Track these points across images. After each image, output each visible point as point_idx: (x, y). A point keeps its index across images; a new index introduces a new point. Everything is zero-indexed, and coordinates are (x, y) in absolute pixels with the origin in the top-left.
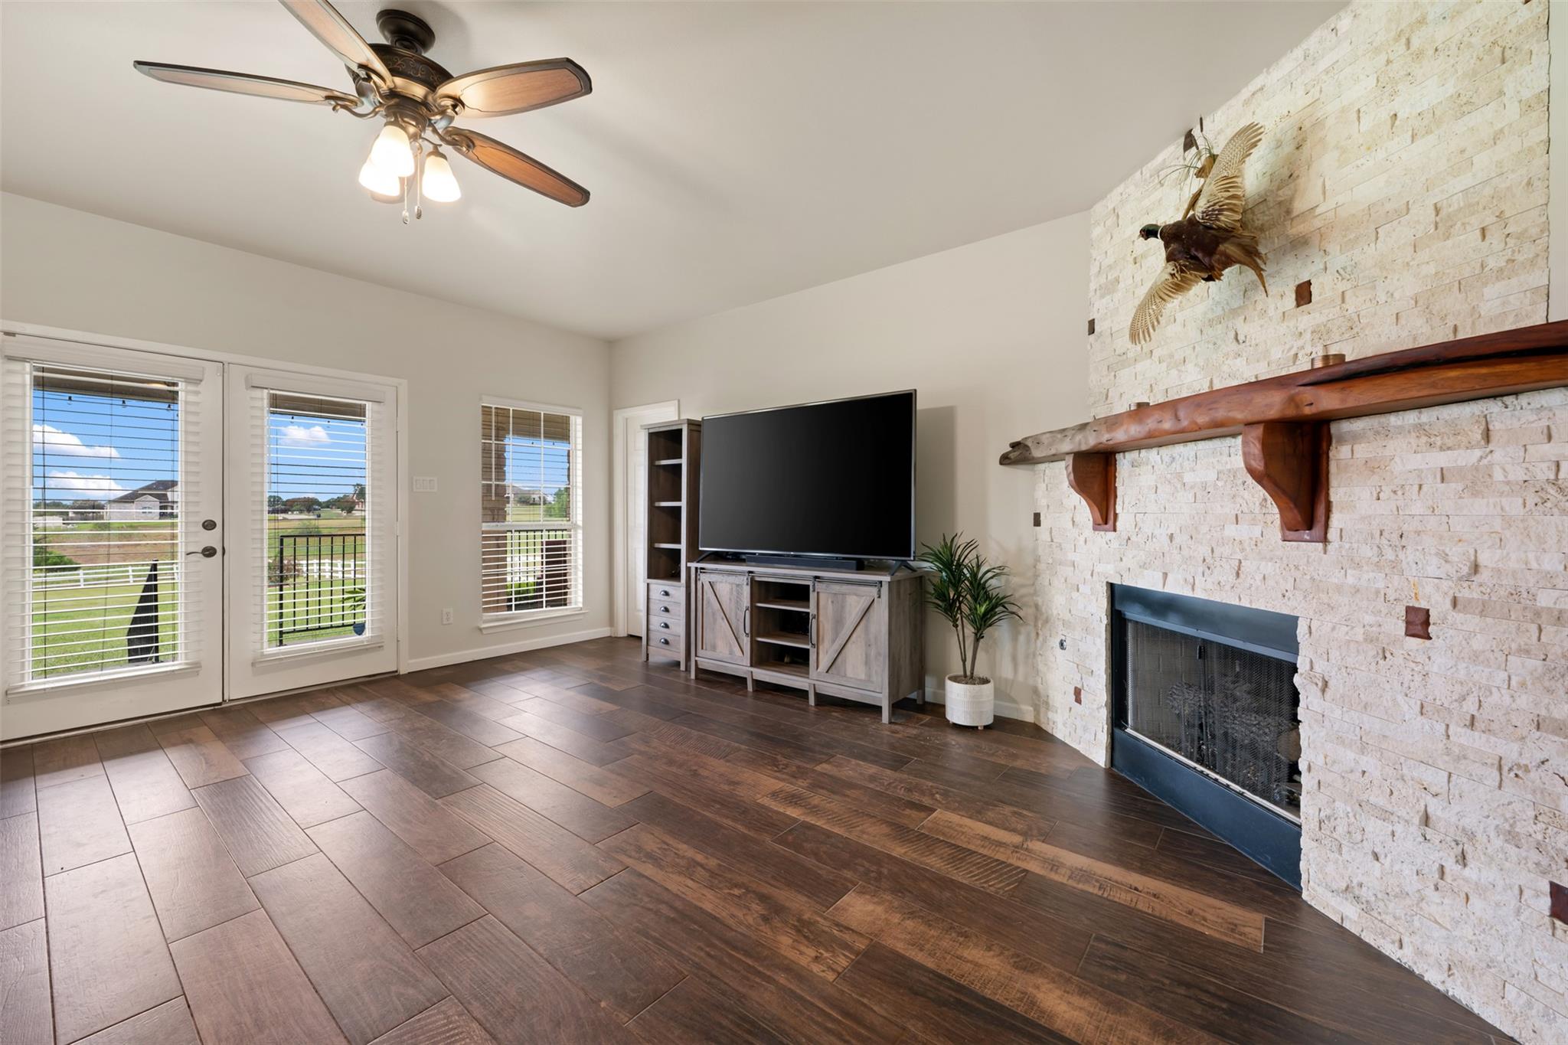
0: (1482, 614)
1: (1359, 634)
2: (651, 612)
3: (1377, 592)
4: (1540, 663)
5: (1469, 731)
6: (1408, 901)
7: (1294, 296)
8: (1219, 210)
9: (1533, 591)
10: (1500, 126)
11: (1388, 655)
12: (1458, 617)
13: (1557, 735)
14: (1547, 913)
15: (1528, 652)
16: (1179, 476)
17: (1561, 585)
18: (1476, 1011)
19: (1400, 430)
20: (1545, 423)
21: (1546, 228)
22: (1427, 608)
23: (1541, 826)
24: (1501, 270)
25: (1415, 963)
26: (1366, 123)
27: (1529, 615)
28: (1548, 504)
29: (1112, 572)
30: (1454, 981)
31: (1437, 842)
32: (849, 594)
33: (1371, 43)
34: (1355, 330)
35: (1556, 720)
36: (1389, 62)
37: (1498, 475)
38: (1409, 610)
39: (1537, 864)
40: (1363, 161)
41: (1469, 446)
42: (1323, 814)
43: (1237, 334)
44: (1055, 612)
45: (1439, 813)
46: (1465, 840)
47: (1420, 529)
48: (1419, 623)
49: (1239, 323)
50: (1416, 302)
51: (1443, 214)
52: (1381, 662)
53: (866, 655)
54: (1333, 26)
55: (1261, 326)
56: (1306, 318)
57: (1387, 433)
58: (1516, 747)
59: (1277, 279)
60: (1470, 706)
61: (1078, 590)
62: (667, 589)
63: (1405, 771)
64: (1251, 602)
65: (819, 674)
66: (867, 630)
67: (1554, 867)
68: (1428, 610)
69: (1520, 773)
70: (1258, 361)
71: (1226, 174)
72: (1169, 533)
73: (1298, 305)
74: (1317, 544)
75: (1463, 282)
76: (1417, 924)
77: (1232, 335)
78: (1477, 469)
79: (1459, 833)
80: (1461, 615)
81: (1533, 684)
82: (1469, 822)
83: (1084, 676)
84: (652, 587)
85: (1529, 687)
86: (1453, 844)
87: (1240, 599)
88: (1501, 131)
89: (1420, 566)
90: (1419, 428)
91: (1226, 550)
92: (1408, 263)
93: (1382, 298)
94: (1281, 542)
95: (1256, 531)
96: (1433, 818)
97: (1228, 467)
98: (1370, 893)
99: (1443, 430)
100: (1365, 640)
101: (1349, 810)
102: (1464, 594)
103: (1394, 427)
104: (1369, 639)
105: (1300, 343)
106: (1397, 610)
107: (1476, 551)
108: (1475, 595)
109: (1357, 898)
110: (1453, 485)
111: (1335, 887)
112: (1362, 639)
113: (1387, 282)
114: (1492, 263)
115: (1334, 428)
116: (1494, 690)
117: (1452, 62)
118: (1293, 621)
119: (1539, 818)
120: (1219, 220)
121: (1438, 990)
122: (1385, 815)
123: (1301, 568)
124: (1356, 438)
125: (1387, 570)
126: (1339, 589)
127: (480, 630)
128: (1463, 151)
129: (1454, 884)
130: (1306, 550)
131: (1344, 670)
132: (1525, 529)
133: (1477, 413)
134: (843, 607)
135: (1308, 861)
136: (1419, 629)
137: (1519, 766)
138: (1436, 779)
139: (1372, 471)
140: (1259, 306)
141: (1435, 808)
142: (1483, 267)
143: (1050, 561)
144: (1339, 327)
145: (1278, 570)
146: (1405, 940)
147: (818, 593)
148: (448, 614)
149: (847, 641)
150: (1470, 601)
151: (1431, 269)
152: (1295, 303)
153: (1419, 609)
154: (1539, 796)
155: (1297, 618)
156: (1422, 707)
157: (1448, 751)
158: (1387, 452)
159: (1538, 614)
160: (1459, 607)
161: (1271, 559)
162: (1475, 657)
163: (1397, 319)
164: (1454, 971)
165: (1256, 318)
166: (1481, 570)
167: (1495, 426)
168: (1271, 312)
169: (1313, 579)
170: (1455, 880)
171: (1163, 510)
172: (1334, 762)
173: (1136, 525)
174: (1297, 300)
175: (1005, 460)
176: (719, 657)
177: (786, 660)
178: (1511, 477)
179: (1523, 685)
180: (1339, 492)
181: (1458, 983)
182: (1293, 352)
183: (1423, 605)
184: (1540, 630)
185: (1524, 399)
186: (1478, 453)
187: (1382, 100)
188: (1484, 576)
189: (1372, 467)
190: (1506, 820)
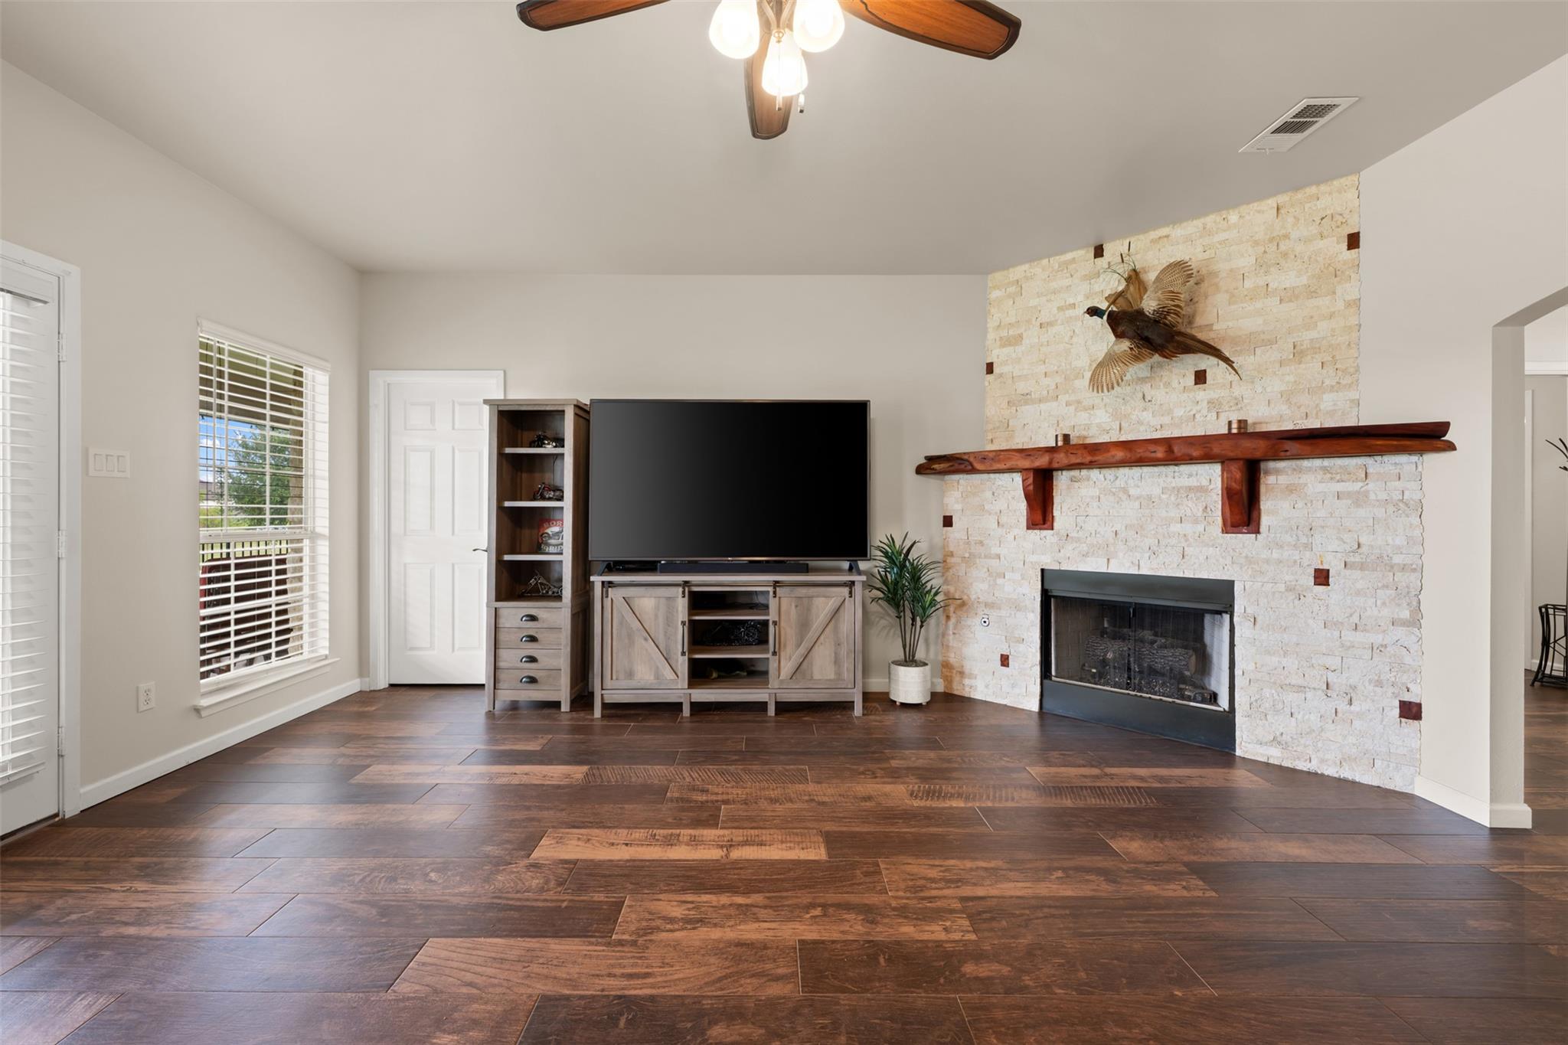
0: (1361, 569)
1: (1282, 587)
2: (501, 644)
3: (1295, 562)
4: (1394, 592)
5: (1354, 632)
6: (1314, 734)
7: (1193, 378)
8: (1167, 312)
9: (1390, 555)
10: (1333, 310)
11: (1302, 597)
12: (1348, 572)
13: (1404, 627)
14: (1398, 716)
15: (1387, 587)
16: (1125, 490)
17: (1404, 552)
18: (1357, 780)
19: (1310, 469)
20: (1398, 471)
21: (1357, 370)
22: (1328, 568)
23: (1394, 674)
24: (1332, 387)
25: (1318, 768)
26: (1248, 284)
27: (1388, 568)
28: (1400, 512)
29: (1049, 561)
30: (1344, 769)
31: (1335, 696)
32: (818, 596)
33: (1252, 237)
34: (1239, 406)
35: (1402, 619)
36: (1265, 252)
37: (1372, 497)
38: (1317, 571)
39: (1393, 693)
40: (1245, 305)
41: (1357, 480)
42: (1253, 699)
43: (1144, 395)
44: (973, 597)
45: (1335, 680)
46: (1351, 691)
47: (1323, 525)
48: (1322, 577)
49: (1146, 388)
50: (1282, 396)
51: (1297, 348)
52: (1296, 602)
53: (836, 653)
54: (1224, 216)
55: (1167, 393)
56: (1202, 393)
57: (1300, 470)
58: (1380, 636)
59: (1179, 364)
60: (1355, 619)
61: (1004, 577)
62: (533, 612)
63: (1314, 661)
64: (1194, 575)
65: (782, 682)
66: (836, 630)
67: (1401, 692)
68: (1328, 570)
69: (1382, 649)
70: (1162, 415)
71: (1172, 289)
72: (1114, 529)
73: (1196, 384)
74: (1251, 535)
75: (1311, 390)
76: (1320, 744)
77: (1141, 395)
78: (1359, 493)
79: (1348, 688)
80: (1350, 571)
81: (1390, 603)
82: (1352, 681)
83: (1012, 644)
84: (503, 613)
85: (1388, 604)
86: (1345, 695)
87: (1184, 572)
88: (1334, 313)
89: (1324, 545)
90: (1325, 469)
91: (1173, 541)
92: (1275, 373)
93: (1260, 390)
94: (1221, 534)
95: (1200, 528)
96: (1331, 684)
97: (1174, 485)
98: (1288, 737)
99: (1339, 471)
100: (1286, 590)
101: (1274, 691)
102: (1351, 559)
103: (1306, 467)
104: (1289, 589)
105: (1199, 408)
106: (1308, 571)
107: (1358, 536)
108: (1357, 560)
109: (1279, 743)
110: (1344, 501)
111: (1265, 740)
112: (1283, 590)
113: (1262, 381)
114: (1327, 382)
115: (1263, 465)
116: (1368, 609)
117: (1306, 266)
118: (1231, 583)
119: (1393, 670)
120: (1166, 319)
121: (1335, 778)
122: (1301, 689)
123: (1237, 551)
124: (1277, 472)
125: (1301, 549)
126: (1267, 561)
127: (197, 710)
128: (1312, 317)
129: (1344, 717)
130: (1244, 540)
131: (1269, 609)
132: (1387, 524)
133: (1360, 463)
134: (809, 610)
135: (1242, 731)
136: (1322, 580)
137: (1382, 646)
138: (1334, 662)
139: (1291, 491)
140: (1165, 379)
141: (1332, 678)
142: (1323, 383)
143: (967, 555)
144: (1228, 402)
145: (1218, 552)
146: (1313, 757)
147: (780, 598)
148: (147, 692)
149: (813, 645)
150: (1354, 563)
151: (1291, 378)
152: (1194, 382)
153: (1323, 570)
154: (1393, 659)
155: (1233, 581)
156: (1325, 623)
157: (1343, 645)
158: (1301, 481)
159: (1392, 567)
160: (1348, 566)
161: (1213, 545)
162: (1358, 593)
163: (1269, 403)
164: (1344, 763)
165: (1162, 386)
166: (1362, 546)
167: (1370, 470)
168: (1175, 384)
169: (1247, 557)
170: (1343, 715)
171: (1107, 513)
172: (1262, 666)
173: (1076, 525)
174: (1195, 380)
175: (920, 470)
176: (639, 685)
177: (715, 675)
178: (1379, 498)
179: (1384, 604)
180: (1266, 504)
181: (1347, 769)
182: (1192, 413)
183: (1325, 567)
184: (1394, 575)
185: (1386, 458)
186: (1361, 484)
187: (1259, 273)
188: (1363, 549)
189: (1291, 489)
190: (1376, 675)
